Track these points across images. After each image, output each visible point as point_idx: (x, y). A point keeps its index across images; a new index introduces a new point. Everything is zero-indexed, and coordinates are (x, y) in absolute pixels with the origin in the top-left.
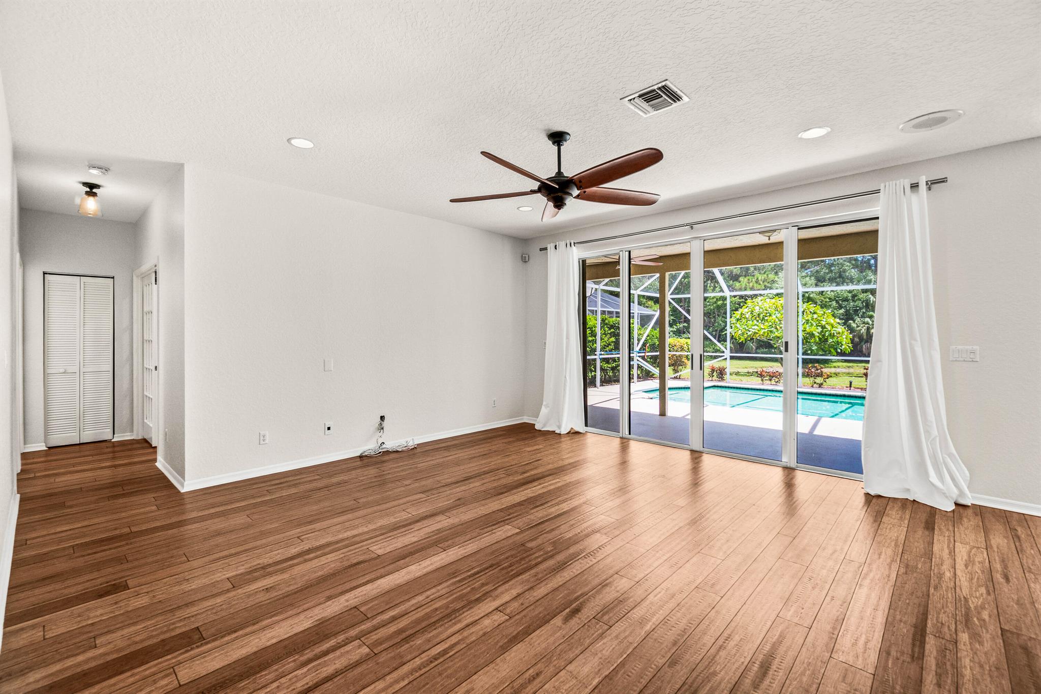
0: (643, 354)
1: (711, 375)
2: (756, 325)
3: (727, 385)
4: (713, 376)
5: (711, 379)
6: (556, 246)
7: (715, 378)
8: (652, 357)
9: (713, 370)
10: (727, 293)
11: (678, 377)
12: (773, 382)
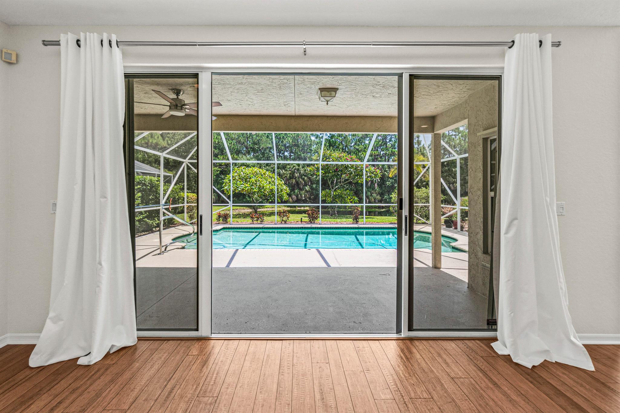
0: (168, 207)
1: (218, 219)
2: (242, 184)
3: (230, 226)
4: (220, 220)
5: (218, 222)
6: (78, 41)
7: (221, 221)
8: (173, 208)
9: (219, 216)
10: (231, 161)
11: (194, 223)
12: (259, 222)
